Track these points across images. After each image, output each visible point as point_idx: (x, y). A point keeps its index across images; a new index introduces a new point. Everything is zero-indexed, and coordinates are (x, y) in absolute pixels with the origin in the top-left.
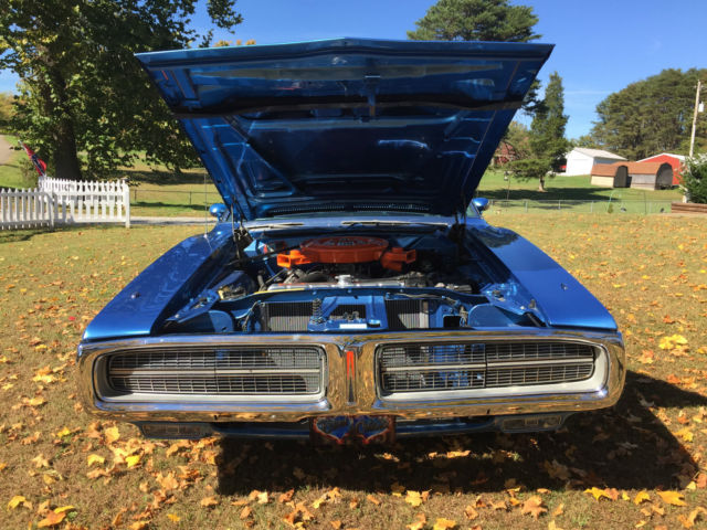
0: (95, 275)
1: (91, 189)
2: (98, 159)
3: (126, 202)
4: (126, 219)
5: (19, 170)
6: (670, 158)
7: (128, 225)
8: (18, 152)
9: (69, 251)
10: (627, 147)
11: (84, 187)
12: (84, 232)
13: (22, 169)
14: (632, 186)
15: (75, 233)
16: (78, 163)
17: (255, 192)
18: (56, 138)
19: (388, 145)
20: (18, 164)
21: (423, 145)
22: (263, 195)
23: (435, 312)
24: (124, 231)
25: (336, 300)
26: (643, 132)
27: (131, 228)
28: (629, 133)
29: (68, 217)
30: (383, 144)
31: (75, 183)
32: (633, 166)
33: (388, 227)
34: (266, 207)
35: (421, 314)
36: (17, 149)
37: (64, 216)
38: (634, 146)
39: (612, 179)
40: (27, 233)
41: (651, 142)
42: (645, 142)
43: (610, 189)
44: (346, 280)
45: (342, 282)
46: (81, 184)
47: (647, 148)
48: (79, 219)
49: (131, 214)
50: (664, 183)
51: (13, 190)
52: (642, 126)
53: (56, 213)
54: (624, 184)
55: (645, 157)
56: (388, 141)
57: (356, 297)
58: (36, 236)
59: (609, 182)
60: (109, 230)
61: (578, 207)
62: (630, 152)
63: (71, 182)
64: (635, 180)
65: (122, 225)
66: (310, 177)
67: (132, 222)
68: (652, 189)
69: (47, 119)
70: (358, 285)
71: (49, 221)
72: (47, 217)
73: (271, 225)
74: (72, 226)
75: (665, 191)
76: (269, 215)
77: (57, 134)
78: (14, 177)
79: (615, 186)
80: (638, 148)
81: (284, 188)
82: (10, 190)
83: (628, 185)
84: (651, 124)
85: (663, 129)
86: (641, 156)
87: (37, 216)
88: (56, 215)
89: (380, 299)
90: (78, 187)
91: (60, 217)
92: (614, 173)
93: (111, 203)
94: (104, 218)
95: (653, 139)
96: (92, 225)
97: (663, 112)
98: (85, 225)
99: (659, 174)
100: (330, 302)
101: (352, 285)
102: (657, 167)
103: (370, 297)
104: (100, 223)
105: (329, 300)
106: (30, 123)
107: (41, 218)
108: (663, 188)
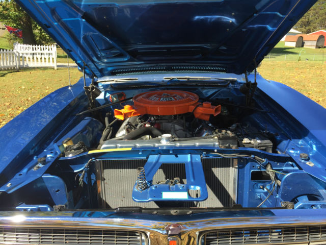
0: (29, 99)
1: (39, 49)
2: (43, 34)
3: (54, 56)
4: (55, 65)
5: (7, 40)
6: (323, 32)
7: (56, 68)
8: (3, 30)
9: (21, 83)
10: (302, 27)
11: (36, 48)
12: (33, 72)
13: (8, 39)
14: (304, 47)
15: (28, 72)
16: (33, 36)
17: (99, 58)
18: (22, 23)
19: (202, 20)
20: (6, 37)
21: (231, 20)
22: (106, 61)
23: (243, 167)
24: (53, 71)
25: (159, 158)
26: (311, 19)
27: (57, 69)
28: (304, 20)
29: (25, 64)
30: (198, 19)
31: (31, 46)
32: (305, 37)
33: (196, 81)
34: (110, 69)
35: (231, 168)
36: (3, 29)
37: (24, 63)
38: (306, 26)
39: (295, 43)
40: (6, 72)
41: (314, 25)
42: (312, 24)
43: (294, 48)
44: (168, 139)
45: (164, 141)
46: (34, 46)
47: (312, 28)
48: (31, 64)
49: (57, 62)
50: (320, 45)
51: (6, 50)
52: (310, 16)
53: (19, 61)
54: (301, 45)
55: (311, 32)
56: (202, 17)
57: (177, 156)
58: (9, 74)
59: (293, 44)
60: (46, 71)
61: (278, 57)
62: (303, 29)
63: (29, 46)
64: (306, 43)
65: (53, 68)
66: (140, 47)
67: (58, 66)
68: (314, 48)
69: (17, 13)
70: (178, 144)
71: (16, 66)
72: (15, 64)
73: (115, 79)
74: (27, 69)
75: (320, 49)
76: (113, 74)
77: (23, 21)
78: (4, 43)
79: (296, 47)
80: (307, 28)
81: (120, 55)
82: (5, 51)
83: (302, 46)
84: (315, 16)
85: (320, 18)
86: (308, 32)
87: (10, 64)
88: (19, 63)
89: (198, 158)
90: (33, 48)
91: (21, 64)
92: (296, 41)
93: (47, 57)
94: (44, 64)
95: (315, 23)
96: (38, 68)
97: (321, 9)
98: (34, 68)
99: (318, 41)
100: (154, 161)
101: (173, 144)
102: (317, 37)
103: (189, 156)
104: (41, 67)
105: (153, 158)
106: (9, 15)
107: (11, 64)
108: (319, 48)
